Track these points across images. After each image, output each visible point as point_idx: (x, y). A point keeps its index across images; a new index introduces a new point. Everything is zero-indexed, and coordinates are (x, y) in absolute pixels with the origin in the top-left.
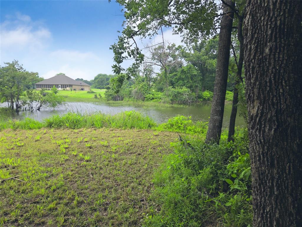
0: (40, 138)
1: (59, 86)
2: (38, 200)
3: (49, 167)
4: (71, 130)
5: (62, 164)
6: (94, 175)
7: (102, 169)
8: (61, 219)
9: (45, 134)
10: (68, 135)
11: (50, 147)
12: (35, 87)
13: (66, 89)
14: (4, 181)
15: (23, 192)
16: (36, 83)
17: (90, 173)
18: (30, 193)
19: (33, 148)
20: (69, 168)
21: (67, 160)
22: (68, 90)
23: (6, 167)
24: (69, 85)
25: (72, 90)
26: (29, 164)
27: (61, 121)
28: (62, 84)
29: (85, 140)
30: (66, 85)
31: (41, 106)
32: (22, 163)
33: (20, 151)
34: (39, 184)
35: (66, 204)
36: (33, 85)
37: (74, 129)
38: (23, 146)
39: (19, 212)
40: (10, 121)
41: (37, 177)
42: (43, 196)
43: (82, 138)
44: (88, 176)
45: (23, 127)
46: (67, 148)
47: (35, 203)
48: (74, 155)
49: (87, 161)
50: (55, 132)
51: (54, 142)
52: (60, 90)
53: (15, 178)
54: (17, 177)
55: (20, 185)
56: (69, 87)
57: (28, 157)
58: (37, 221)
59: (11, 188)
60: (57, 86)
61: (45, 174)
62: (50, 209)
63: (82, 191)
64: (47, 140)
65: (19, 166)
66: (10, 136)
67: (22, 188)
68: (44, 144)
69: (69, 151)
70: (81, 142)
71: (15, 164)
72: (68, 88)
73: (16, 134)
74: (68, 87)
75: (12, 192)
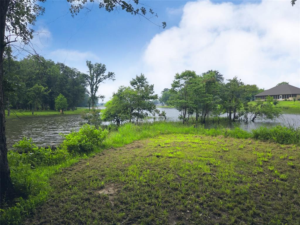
0: (244, 147)
1: (280, 96)
2: (222, 196)
3: (241, 174)
4: (278, 144)
5: (254, 175)
6: (284, 196)
7: (297, 193)
8: (233, 219)
9: (250, 144)
10: (273, 149)
11: (249, 157)
12: (255, 98)
13: (288, 99)
14: (205, 174)
15: (215, 187)
16: (255, 95)
17: (280, 192)
18: (219, 189)
19: (234, 155)
20: (260, 180)
21: (261, 173)
22: (291, 100)
23: (210, 164)
24: (293, 95)
25: (296, 100)
26: (226, 167)
27: (268, 134)
28: (283, 94)
29: (290, 158)
30: (288, 95)
31: (255, 117)
32: (221, 165)
33: (223, 155)
34: (227, 185)
35: (243, 210)
36: (253, 96)
37: (282, 144)
38: (227, 151)
39: (205, 199)
40: (224, 129)
41: (229, 179)
42: (227, 195)
43: (287, 155)
44: (276, 194)
45: (233, 135)
46: (265, 162)
47: (218, 197)
48: (270, 170)
49: (282, 180)
50: (260, 144)
51: (255, 153)
52: (281, 100)
53: (213, 174)
54: (214, 174)
55: (214, 181)
56: (292, 97)
57: (229, 161)
58: (215, 210)
59: (207, 181)
60: (277, 97)
61: (236, 179)
62: (228, 208)
63: (263, 206)
64: (249, 151)
65: (218, 166)
66: (220, 141)
67: (214, 183)
68: (246, 153)
69: (267, 165)
70: (284, 159)
71: (217, 165)
72: (290, 99)
73: (226, 141)
74: (290, 97)
75: (207, 183)
